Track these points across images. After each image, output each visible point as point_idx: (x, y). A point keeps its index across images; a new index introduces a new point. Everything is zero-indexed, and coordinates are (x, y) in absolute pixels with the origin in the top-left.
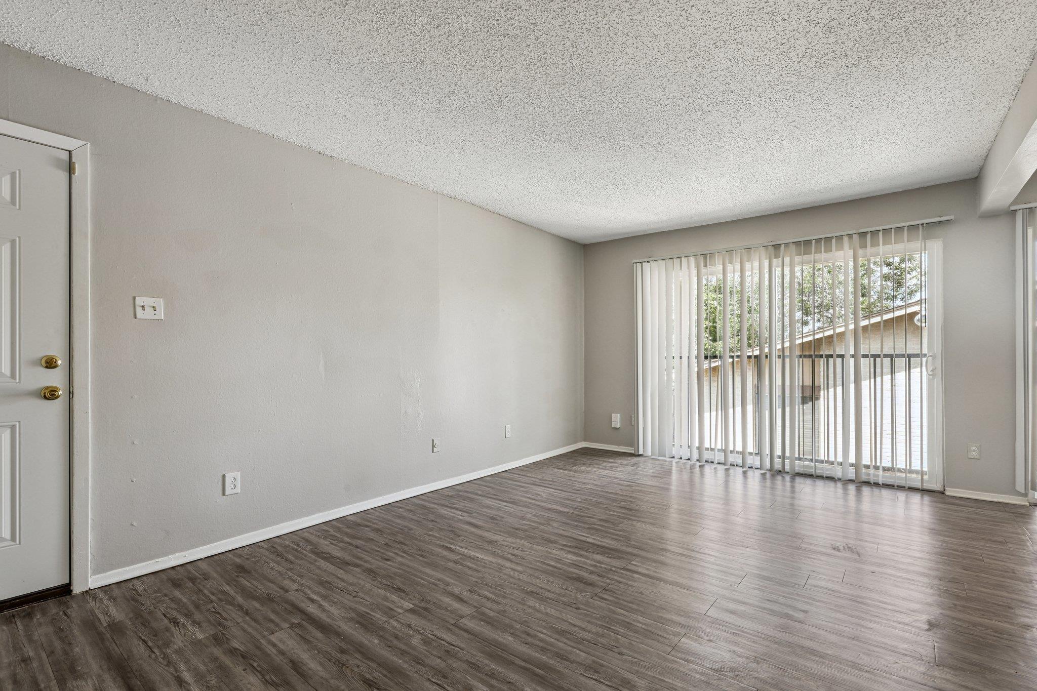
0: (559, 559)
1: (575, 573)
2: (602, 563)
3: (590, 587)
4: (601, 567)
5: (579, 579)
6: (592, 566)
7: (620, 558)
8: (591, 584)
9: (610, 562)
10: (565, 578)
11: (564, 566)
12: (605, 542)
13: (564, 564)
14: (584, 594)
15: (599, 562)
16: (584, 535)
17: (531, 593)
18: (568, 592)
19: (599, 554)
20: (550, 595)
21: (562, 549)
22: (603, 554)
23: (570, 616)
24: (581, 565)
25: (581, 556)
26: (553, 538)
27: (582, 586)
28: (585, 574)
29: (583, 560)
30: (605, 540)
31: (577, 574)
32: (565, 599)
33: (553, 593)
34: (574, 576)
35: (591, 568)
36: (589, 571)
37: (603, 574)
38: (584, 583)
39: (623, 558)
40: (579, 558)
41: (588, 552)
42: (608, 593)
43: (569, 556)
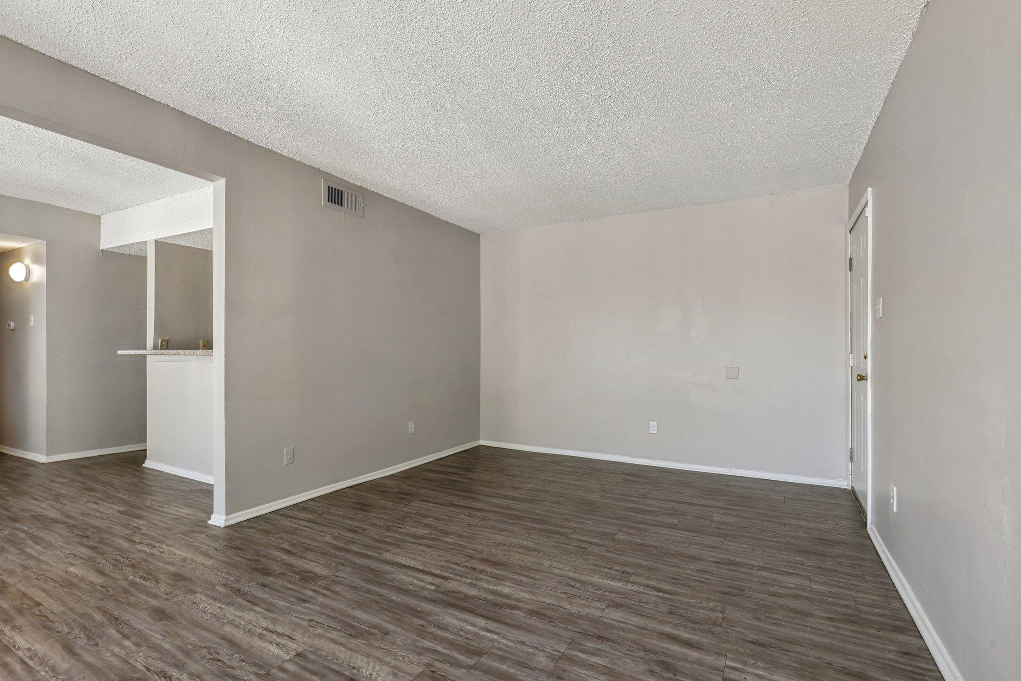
0: (518, 585)
1: (499, 569)
2: (469, 584)
3: (485, 558)
4: (471, 579)
5: (495, 564)
6: (481, 580)
7: (447, 593)
8: (483, 560)
9: (460, 585)
10: (508, 565)
11: (511, 576)
12: (459, 619)
13: (510, 579)
14: (490, 553)
15: (472, 585)
16: (489, 634)
17: (534, 550)
18: (504, 553)
19: (472, 597)
20: (517, 550)
21: (518, 600)
22: (467, 597)
23: (500, 538)
24: (493, 579)
25: (494, 593)
26: (534, 622)
27: (493, 559)
28: (489, 569)
29: (491, 587)
30: (459, 624)
31: (497, 569)
32: (506, 548)
33: (516, 552)
34: (499, 567)
35: (482, 576)
36: (485, 573)
37: (470, 571)
38: (490, 561)
39: (443, 593)
40: (495, 588)
41: (485, 599)
42: (468, 554)
43: (507, 591)
